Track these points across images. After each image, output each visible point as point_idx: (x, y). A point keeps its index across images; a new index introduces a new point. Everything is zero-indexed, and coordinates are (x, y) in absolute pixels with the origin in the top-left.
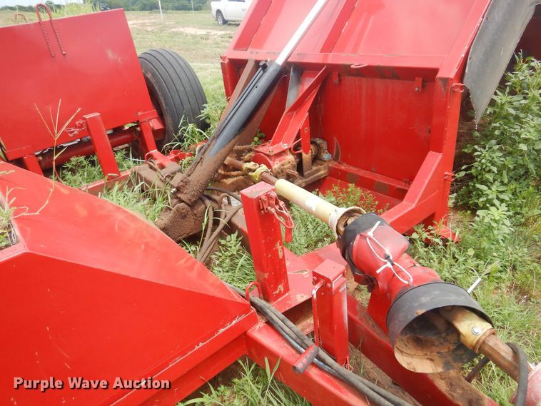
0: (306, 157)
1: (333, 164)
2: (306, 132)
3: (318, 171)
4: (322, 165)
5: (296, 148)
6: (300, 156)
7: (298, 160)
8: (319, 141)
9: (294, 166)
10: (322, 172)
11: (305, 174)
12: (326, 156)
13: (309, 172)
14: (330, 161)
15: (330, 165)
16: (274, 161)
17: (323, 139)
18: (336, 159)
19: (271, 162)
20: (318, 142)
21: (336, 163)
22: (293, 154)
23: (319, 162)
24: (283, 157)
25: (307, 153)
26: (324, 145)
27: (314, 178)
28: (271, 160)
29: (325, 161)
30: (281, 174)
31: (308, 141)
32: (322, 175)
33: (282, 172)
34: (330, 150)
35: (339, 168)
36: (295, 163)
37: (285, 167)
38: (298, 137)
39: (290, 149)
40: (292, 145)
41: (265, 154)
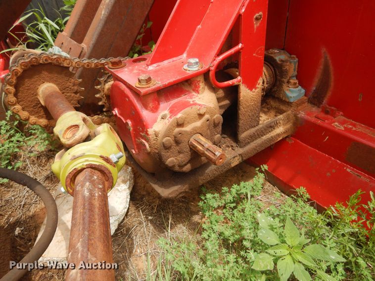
0: (249, 95)
1: (309, 113)
2: (256, 25)
3: (271, 127)
4: (281, 112)
5: (224, 71)
6: (233, 92)
7: (226, 102)
8: (280, 56)
9: (216, 125)
10: (280, 130)
11: (243, 136)
12: (294, 92)
13: (253, 130)
14: (300, 103)
15: (302, 114)
16: (155, 109)
17: (291, 53)
18: (315, 99)
19: (145, 114)
20: (277, 58)
21: (315, 110)
22: (214, 89)
23: (273, 103)
24: (183, 98)
25: (251, 86)
26: (292, 67)
27: (260, 145)
28: (146, 106)
29: (289, 104)
30: (175, 148)
31: (259, 54)
32: (278, 135)
33: (177, 142)
34: (303, 80)
35: (325, 124)
36: (218, 116)
37: (188, 128)
38: (232, 39)
39: (206, 74)
40: (212, 61)
41: (130, 87)
